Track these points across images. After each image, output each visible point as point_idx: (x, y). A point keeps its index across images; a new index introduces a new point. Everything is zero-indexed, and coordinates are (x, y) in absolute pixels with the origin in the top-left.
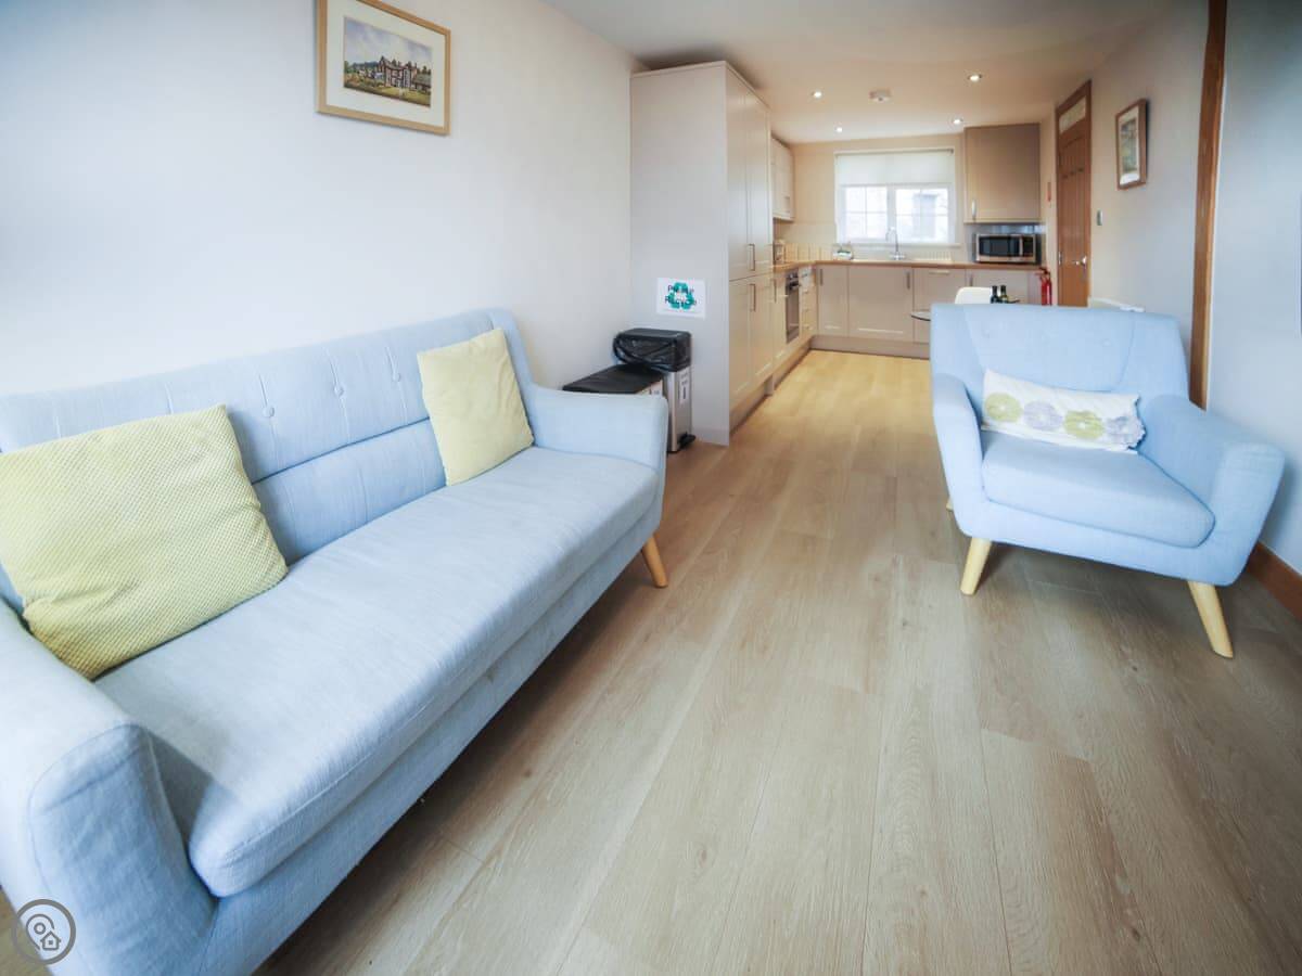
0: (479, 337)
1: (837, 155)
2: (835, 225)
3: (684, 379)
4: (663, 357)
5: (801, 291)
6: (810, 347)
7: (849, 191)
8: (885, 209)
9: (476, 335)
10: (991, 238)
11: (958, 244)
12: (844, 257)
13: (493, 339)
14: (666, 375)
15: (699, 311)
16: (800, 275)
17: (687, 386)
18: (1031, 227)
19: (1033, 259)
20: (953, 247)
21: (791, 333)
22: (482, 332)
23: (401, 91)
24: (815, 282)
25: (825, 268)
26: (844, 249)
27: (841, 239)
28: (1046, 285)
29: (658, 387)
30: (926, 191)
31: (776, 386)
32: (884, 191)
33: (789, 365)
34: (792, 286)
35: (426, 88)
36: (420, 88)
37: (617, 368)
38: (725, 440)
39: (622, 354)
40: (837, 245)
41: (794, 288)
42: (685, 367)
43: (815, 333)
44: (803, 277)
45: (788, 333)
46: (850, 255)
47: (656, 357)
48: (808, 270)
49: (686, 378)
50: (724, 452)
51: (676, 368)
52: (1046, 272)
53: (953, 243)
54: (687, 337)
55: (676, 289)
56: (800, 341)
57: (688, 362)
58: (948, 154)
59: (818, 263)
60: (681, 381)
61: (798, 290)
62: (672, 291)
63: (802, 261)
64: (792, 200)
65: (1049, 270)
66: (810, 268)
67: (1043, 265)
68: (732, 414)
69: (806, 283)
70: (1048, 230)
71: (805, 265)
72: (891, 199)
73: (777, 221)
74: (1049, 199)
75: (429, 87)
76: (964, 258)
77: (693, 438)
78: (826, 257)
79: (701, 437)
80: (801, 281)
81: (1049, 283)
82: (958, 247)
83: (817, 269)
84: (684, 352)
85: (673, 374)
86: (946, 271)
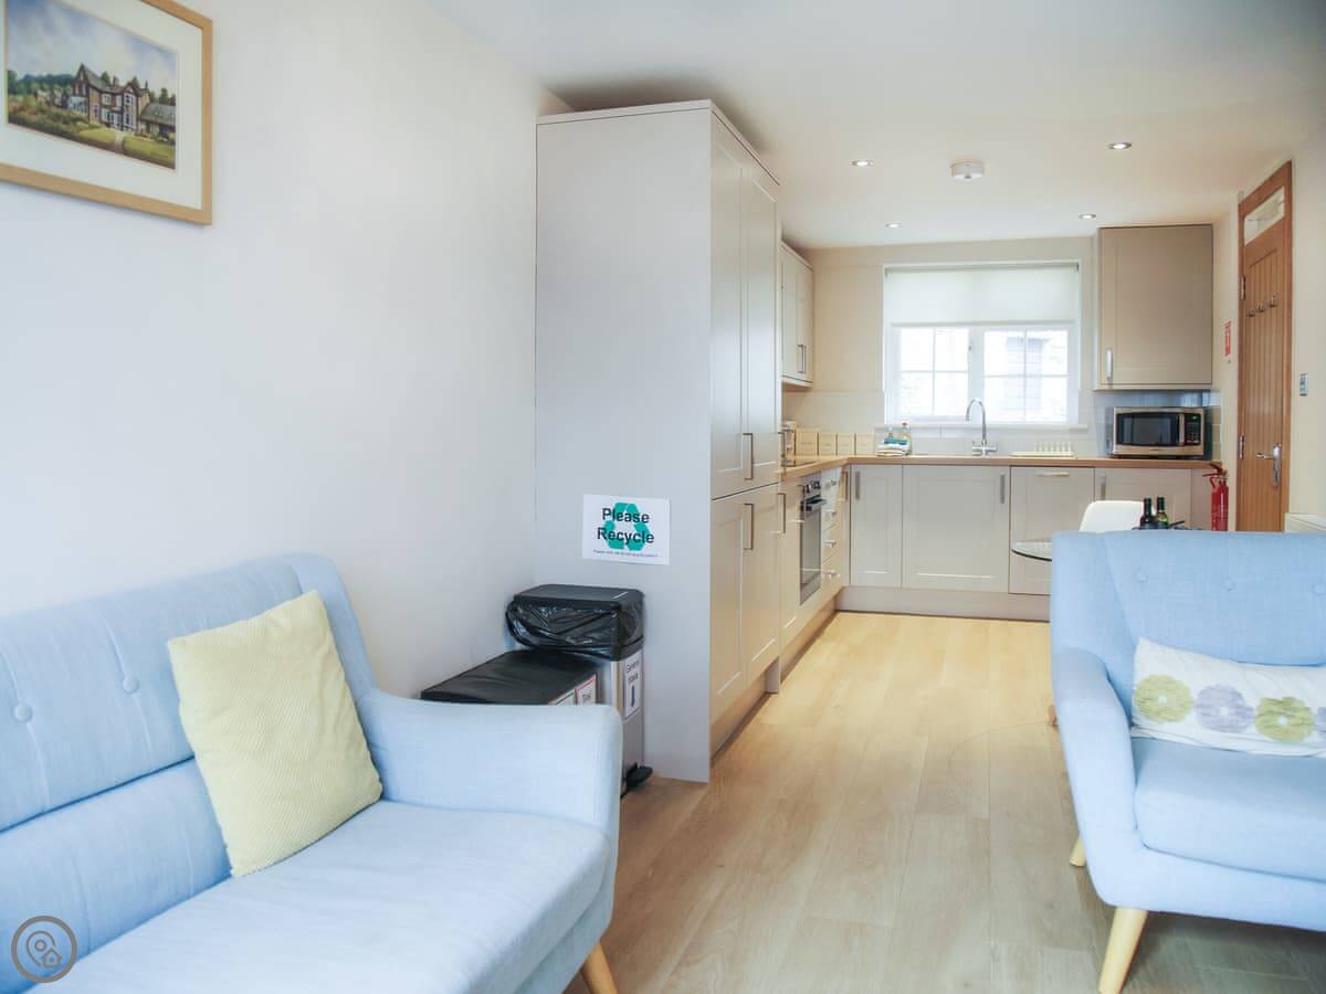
0: (279, 608)
1: (887, 270)
2: (883, 394)
3: (632, 673)
4: (596, 635)
5: (826, 510)
6: (836, 608)
7: (907, 335)
8: (964, 366)
9: (271, 605)
10: (1133, 416)
11: (1085, 426)
12: (897, 450)
13: (303, 612)
14: (602, 666)
15: (658, 552)
16: (823, 484)
17: (637, 683)
18: (1195, 396)
19: (1199, 450)
20: (1074, 431)
21: (807, 585)
22: (282, 601)
23: (118, 135)
24: (847, 495)
25: (862, 469)
26: (896, 436)
27: (892, 417)
28: (1220, 494)
29: (588, 687)
30: (1032, 334)
31: (783, 678)
32: (962, 336)
33: (805, 638)
34: (810, 504)
35: (166, 131)
36: (156, 130)
37: (514, 657)
38: (702, 773)
39: (522, 630)
40: (885, 429)
41: (814, 506)
42: (634, 652)
43: (846, 584)
44: (828, 486)
45: (803, 585)
46: (906, 447)
47: (584, 636)
48: (836, 474)
49: (637, 670)
50: (701, 793)
51: (618, 654)
52: (1220, 472)
53: (1075, 423)
54: (637, 597)
55: (617, 515)
56: (819, 599)
57: (639, 642)
58: (1071, 271)
59: (852, 462)
60: (628, 676)
61: (819, 511)
62: (609, 518)
63: (824, 458)
64: (808, 351)
65: (1224, 468)
66: (839, 470)
67: (1215, 460)
68: (713, 729)
69: (831, 496)
70: (1224, 402)
71: (829, 466)
72: (974, 348)
73: (788, 388)
74: (1228, 351)
75: (173, 129)
76: (1093, 450)
77: (649, 771)
78: (866, 451)
79: (662, 769)
80: (824, 494)
81: (1224, 489)
82: (1084, 431)
83: (851, 471)
84: (633, 625)
85: (613, 664)
86: (1063, 472)
